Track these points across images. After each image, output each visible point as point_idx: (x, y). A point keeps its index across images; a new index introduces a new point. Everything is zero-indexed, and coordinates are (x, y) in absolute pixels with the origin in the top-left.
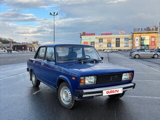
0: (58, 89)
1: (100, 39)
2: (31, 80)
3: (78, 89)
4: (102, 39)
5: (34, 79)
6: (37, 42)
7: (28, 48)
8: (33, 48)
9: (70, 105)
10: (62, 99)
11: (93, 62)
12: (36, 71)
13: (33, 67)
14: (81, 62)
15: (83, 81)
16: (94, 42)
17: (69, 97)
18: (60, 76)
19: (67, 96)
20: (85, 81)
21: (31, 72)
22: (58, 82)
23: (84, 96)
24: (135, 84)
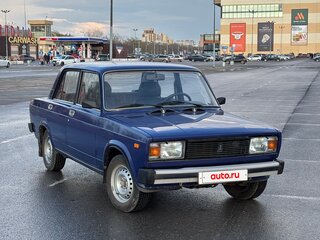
0: (105, 171)
1: (294, 13)
2: (41, 154)
3: (144, 168)
4: (305, 12)
5: (48, 151)
6: (49, 24)
7: (14, 49)
8: (33, 49)
9: (130, 204)
10: (114, 192)
11: (191, 110)
12: (55, 131)
13: (48, 120)
14: (160, 112)
15: (155, 152)
16: (271, 25)
17: (129, 186)
18: (111, 142)
19: (124, 186)
20: (159, 151)
21: (42, 133)
22: (106, 156)
23: (157, 182)
24: (282, 164)
